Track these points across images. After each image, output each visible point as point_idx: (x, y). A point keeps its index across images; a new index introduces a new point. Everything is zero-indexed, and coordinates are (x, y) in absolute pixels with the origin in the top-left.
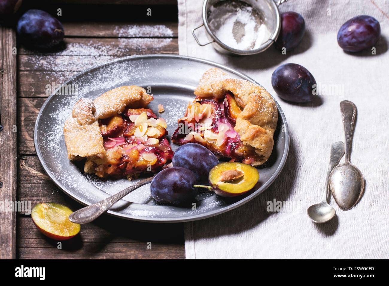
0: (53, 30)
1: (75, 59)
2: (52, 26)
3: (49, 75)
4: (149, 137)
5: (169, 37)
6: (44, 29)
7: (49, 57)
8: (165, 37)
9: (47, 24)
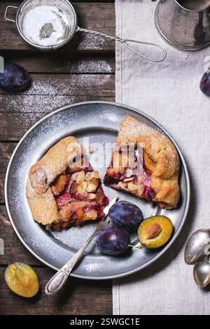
0: (21, 83)
1: (38, 98)
2: (21, 80)
3: (17, 116)
4: (88, 193)
5: (109, 74)
6: (14, 83)
7: (18, 96)
8: (106, 74)
9: (16, 80)
